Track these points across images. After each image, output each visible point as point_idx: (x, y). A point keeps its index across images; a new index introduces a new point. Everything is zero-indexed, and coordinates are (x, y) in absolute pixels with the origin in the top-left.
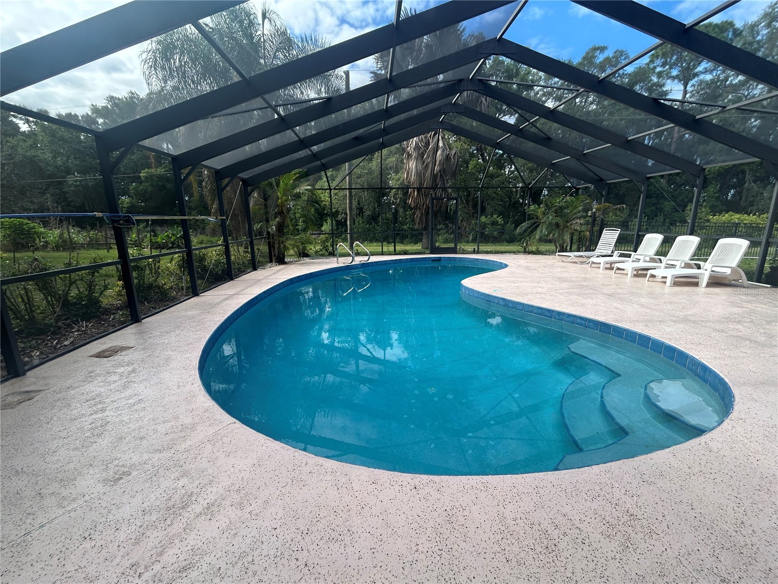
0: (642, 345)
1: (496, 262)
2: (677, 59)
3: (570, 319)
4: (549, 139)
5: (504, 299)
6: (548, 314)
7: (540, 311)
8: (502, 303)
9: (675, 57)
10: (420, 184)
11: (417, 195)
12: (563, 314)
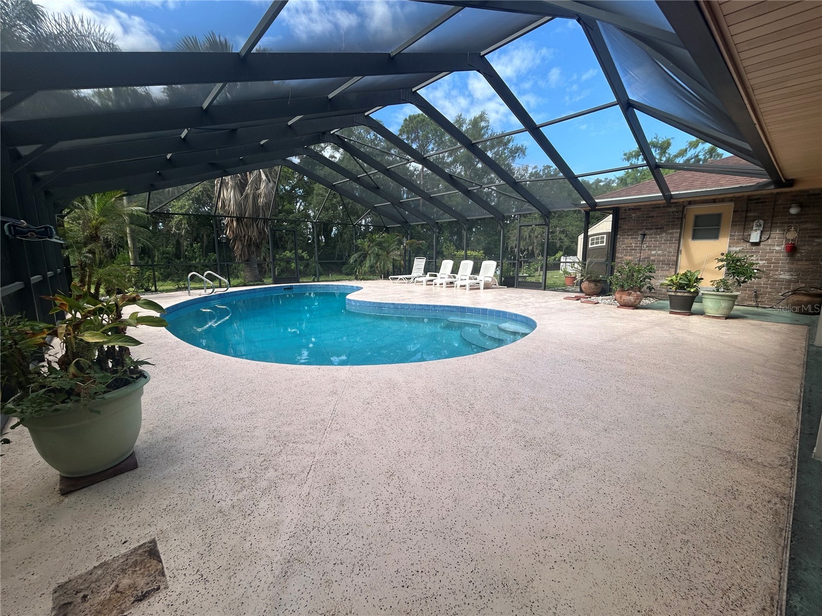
0: (483, 314)
1: (347, 286)
2: (415, 137)
3: (442, 309)
4: (378, 188)
5: (393, 304)
6: (427, 308)
7: (421, 307)
8: (391, 306)
9: (413, 135)
10: (241, 214)
11: (237, 225)
12: (437, 306)
